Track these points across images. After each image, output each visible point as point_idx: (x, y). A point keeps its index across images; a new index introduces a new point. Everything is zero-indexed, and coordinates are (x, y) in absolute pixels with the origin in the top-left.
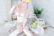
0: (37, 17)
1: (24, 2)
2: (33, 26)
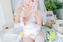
0: (55, 16)
1: (33, 1)
2: (50, 38)
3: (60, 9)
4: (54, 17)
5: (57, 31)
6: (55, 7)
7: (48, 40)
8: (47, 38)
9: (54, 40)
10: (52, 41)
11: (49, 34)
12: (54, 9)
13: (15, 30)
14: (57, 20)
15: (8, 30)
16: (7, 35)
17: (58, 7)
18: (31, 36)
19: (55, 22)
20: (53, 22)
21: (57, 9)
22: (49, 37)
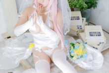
0: (85, 19)
3: (92, 8)
4: (81, 22)
5: (86, 43)
6: (85, 5)
7: (72, 57)
8: (70, 53)
9: (82, 57)
10: (78, 58)
11: (74, 47)
12: (83, 8)
13: (21, 40)
14: (87, 26)
15: (10, 41)
16: (10, 48)
17: (90, 4)
18: (46, 51)
19: (83, 29)
20: (81, 28)
21: (88, 8)
22: (74, 52)
